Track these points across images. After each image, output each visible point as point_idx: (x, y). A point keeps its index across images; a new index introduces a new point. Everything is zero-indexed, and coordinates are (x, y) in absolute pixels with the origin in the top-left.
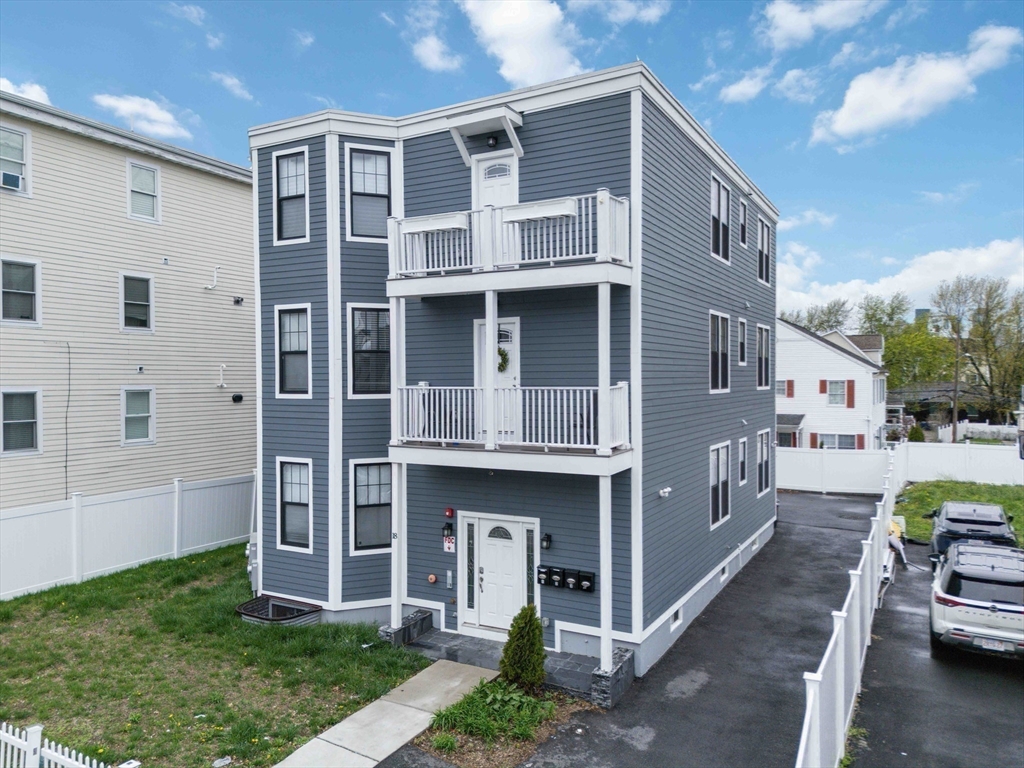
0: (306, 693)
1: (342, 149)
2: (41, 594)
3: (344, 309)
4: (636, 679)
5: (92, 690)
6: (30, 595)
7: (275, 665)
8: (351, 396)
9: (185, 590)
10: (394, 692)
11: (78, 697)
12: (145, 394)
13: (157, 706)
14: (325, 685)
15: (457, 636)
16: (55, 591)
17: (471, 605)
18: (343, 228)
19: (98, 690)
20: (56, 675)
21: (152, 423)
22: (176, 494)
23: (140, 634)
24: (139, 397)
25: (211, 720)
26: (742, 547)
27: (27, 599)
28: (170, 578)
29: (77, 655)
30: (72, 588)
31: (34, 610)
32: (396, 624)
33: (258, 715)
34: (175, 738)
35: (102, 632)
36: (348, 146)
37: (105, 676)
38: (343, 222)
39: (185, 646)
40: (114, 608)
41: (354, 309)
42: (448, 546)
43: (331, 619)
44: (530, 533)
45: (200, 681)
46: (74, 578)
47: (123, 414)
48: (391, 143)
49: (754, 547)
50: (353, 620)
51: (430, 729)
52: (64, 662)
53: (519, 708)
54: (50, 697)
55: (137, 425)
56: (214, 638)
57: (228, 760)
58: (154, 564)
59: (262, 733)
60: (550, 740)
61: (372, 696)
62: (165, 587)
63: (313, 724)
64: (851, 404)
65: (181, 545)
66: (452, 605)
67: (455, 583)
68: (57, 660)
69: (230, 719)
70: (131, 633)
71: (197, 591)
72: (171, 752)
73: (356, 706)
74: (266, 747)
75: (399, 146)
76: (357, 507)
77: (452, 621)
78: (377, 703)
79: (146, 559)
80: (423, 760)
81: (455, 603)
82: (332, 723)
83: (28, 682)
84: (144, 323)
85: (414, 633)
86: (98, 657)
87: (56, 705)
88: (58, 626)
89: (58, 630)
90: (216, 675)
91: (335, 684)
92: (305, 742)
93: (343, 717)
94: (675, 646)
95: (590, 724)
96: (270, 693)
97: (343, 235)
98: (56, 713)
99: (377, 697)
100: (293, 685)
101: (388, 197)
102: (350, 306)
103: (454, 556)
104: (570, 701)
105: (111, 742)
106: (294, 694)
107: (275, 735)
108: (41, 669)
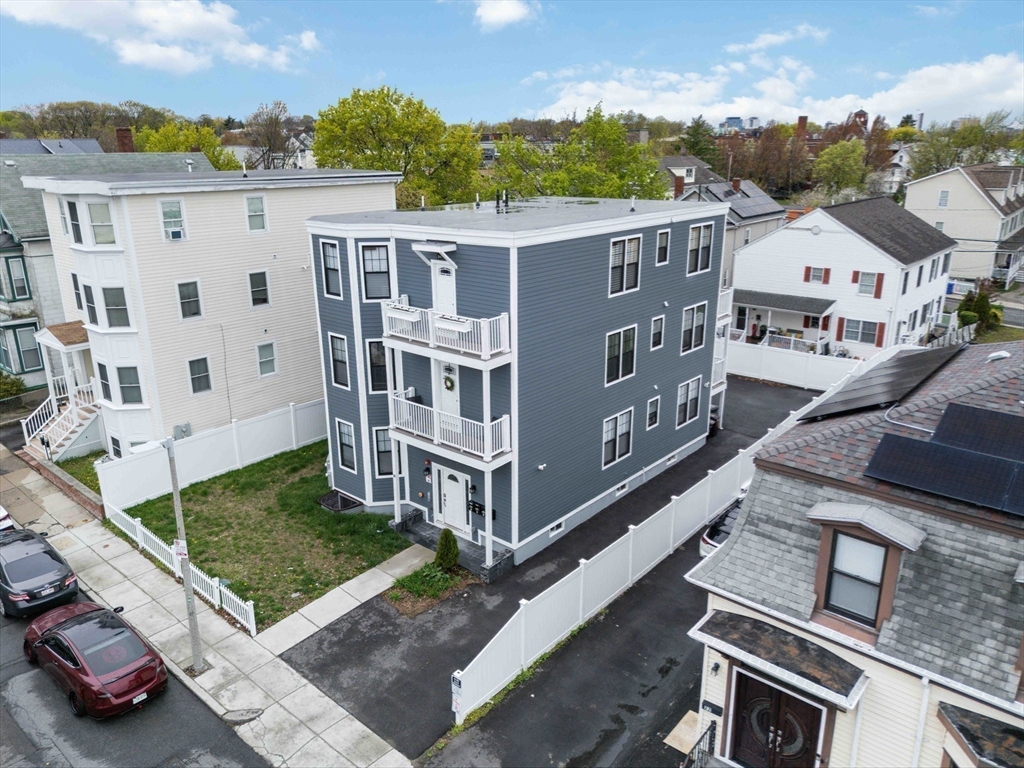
0: (343, 558)
1: (357, 247)
2: (222, 476)
3: (364, 343)
4: (514, 566)
5: (244, 548)
6: (216, 477)
7: (331, 540)
8: (371, 392)
9: (296, 478)
10: (384, 563)
11: (238, 551)
12: (270, 346)
13: (272, 561)
14: (352, 554)
15: (434, 527)
16: (229, 475)
17: (441, 512)
18: (360, 295)
19: (247, 548)
20: (229, 536)
21: (276, 364)
22: (292, 413)
23: (269, 510)
24: (266, 349)
25: (294, 571)
26: (646, 469)
27: (214, 480)
28: (290, 467)
29: (239, 524)
30: (237, 472)
31: (218, 489)
32: (398, 519)
33: (316, 571)
34: (277, 580)
35: (251, 508)
36: (361, 244)
37: (251, 539)
38: (360, 291)
39: (292, 522)
40: (257, 490)
41: (370, 343)
42: (428, 479)
43: (368, 510)
44: (467, 481)
45: (294, 547)
46: (238, 466)
47: (258, 360)
48: (388, 240)
49: (673, 461)
50: (379, 512)
51: (393, 588)
52: (232, 528)
53: (439, 580)
54: (225, 550)
55: (267, 365)
56: (305, 518)
57: (298, 594)
58: (283, 454)
59: (315, 582)
60: (448, 599)
61: (372, 565)
62: (287, 473)
63: (340, 579)
64: (878, 295)
65: (297, 441)
66: (431, 510)
67: (432, 500)
68: (229, 526)
69: (303, 572)
70: (265, 510)
71: (303, 480)
72: (275, 588)
73: (362, 570)
74: (315, 589)
75: (393, 241)
76: (378, 452)
77: (431, 519)
78: (373, 569)
79: (278, 452)
80: (382, 604)
81: (432, 509)
82: (348, 579)
83: (216, 539)
84: (265, 301)
85: (410, 523)
86: (249, 526)
87: (229, 556)
88: (230, 501)
89: (230, 505)
90: (302, 544)
91: (358, 554)
92: (333, 588)
93: (355, 576)
94: (552, 545)
95: (473, 591)
96: (325, 558)
97: (361, 299)
98: (228, 560)
99: (374, 566)
100: (337, 553)
101: (388, 273)
102: (368, 341)
103: (431, 485)
104: (470, 576)
105: (250, 579)
106: (336, 559)
107: (321, 584)
108: (222, 531)
